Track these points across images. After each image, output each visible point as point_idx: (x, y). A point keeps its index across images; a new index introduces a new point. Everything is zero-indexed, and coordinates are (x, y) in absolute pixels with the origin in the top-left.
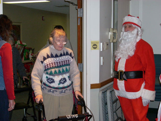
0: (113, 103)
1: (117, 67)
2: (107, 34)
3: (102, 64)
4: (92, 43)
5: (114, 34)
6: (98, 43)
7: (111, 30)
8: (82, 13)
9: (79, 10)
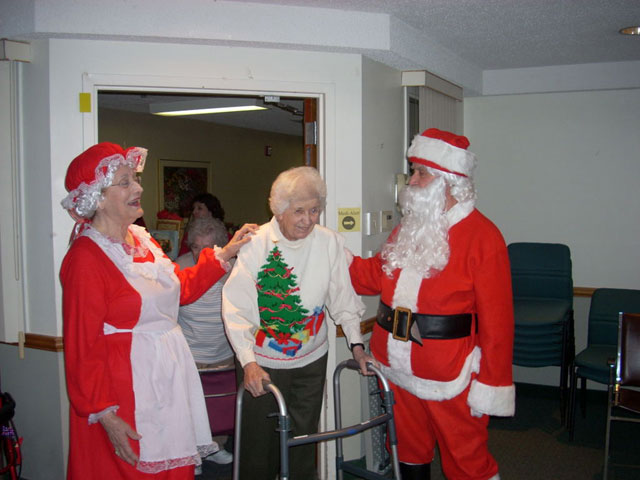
1: (393, 293)
2: (390, 189)
6: (358, 213)
7: (400, 177)
8: (314, 133)
9: (307, 125)
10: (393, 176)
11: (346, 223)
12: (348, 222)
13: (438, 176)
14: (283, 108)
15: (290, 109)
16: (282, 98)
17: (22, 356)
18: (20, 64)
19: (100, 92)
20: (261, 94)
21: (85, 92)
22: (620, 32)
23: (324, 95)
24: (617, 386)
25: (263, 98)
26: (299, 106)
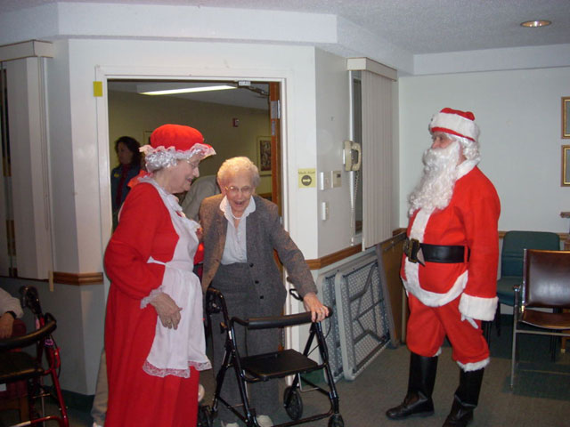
0: (351, 300)
2: (339, 153)
3: (324, 218)
4: (300, 173)
5: (355, 153)
6: (314, 173)
7: (348, 144)
8: (279, 109)
9: (272, 103)
10: (341, 143)
11: (304, 181)
12: (306, 180)
13: (455, 140)
14: (253, 90)
15: (258, 91)
16: (252, 82)
17: (52, 290)
18: (45, 59)
19: (109, 81)
20: (236, 80)
21: (98, 80)
22: (521, 25)
23: (285, 79)
24: (523, 307)
25: (237, 83)
26: (266, 88)
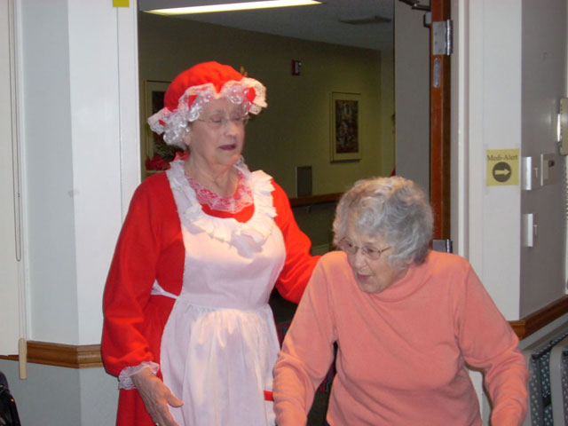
3: (530, 244)
4: (490, 158)
6: (516, 157)
7: (564, 103)
8: (448, 37)
9: (435, 26)
10: (554, 102)
11: (498, 172)
12: (501, 172)
17: (23, 376)
